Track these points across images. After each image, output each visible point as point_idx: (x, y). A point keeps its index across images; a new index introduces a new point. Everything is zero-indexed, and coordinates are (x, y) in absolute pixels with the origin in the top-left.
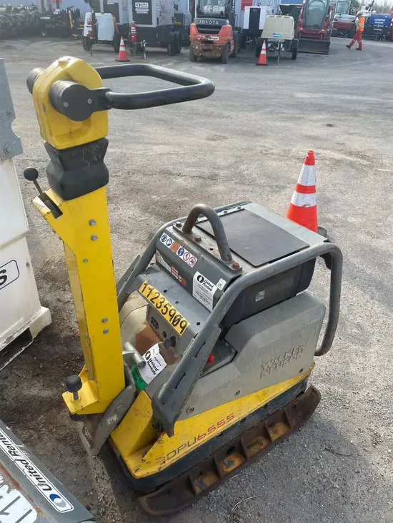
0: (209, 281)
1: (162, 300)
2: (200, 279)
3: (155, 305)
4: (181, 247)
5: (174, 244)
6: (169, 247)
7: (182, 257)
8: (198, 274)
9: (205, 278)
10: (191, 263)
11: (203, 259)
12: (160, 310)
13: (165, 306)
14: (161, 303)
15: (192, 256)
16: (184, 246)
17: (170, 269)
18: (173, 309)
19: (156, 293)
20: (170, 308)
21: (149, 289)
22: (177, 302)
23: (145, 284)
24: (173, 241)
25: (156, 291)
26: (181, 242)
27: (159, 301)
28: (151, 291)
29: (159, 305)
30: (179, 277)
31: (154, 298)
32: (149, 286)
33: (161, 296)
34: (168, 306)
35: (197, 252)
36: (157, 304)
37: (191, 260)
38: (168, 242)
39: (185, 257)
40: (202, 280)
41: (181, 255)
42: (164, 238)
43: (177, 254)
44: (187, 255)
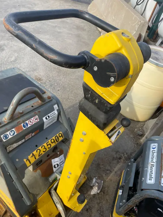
0: (51, 113)
1: (43, 147)
4: (22, 125)
5: (16, 129)
6: (16, 134)
7: (29, 126)
8: (44, 119)
9: (49, 115)
10: (37, 120)
11: (39, 112)
12: (48, 149)
13: (48, 145)
15: (33, 118)
16: (23, 122)
17: (23, 141)
18: (51, 140)
19: (37, 152)
20: (50, 142)
21: (32, 157)
22: (47, 138)
23: (27, 161)
24: (13, 129)
25: (35, 151)
26: (19, 123)
27: (42, 150)
28: (34, 155)
29: (45, 150)
30: (33, 134)
31: (39, 153)
32: (29, 157)
33: (40, 148)
34: (48, 144)
35: (33, 114)
36: (44, 152)
37: (35, 120)
38: (12, 134)
39: (30, 123)
40: (49, 117)
41: (27, 126)
42: (6, 137)
43: (24, 129)
44: (30, 122)
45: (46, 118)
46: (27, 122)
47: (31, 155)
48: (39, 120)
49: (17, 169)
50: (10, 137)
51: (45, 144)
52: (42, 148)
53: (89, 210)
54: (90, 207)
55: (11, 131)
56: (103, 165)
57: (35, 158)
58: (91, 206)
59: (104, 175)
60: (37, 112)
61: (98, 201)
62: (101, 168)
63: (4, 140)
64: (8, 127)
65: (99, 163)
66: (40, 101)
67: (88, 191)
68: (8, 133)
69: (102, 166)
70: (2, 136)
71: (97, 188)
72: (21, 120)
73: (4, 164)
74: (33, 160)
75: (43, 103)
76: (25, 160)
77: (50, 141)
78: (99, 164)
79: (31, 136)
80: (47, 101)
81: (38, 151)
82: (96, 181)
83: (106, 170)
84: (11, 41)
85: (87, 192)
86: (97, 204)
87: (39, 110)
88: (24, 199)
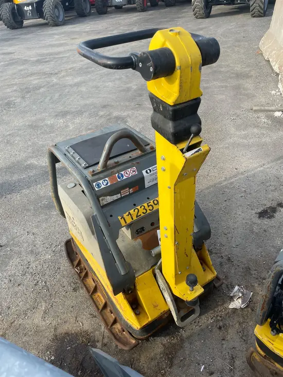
0: (153, 167)
1: (143, 207)
2: (149, 171)
3: (143, 215)
4: (117, 175)
5: (110, 179)
6: (109, 184)
7: (125, 178)
8: (144, 172)
9: (150, 168)
10: (134, 173)
11: (138, 163)
12: (148, 211)
13: (149, 206)
14: (144, 209)
15: (129, 170)
16: (118, 172)
17: (119, 196)
18: (154, 201)
19: (134, 211)
20: (152, 203)
21: (128, 215)
22: (148, 198)
23: (121, 218)
24: (107, 179)
25: (133, 210)
26: (113, 173)
27: (142, 210)
28: (130, 214)
29: (145, 211)
30: (131, 191)
31: (138, 214)
32: (125, 215)
33: (139, 207)
34: (149, 204)
35: (130, 164)
36: (143, 213)
37: (132, 172)
38: (105, 184)
39: (127, 175)
40: (150, 170)
41: (123, 177)
42: (98, 185)
43: (119, 180)
44: (126, 173)
45: (147, 172)
46: (123, 173)
47: (127, 213)
48: (137, 173)
49: (109, 225)
50: (103, 186)
51: (145, 205)
52: (141, 207)
53: (222, 329)
54: (225, 324)
55: (104, 180)
56: (255, 270)
57: (132, 219)
58: (228, 325)
59: (256, 285)
60: (134, 163)
61: (241, 320)
62: (252, 275)
63: (97, 189)
64: (101, 175)
65: (250, 267)
66: (140, 152)
67: (224, 302)
68: (101, 182)
69: (253, 272)
70: (94, 184)
71: (240, 300)
72: (115, 170)
73: (96, 215)
74: (129, 220)
75: (143, 154)
76: (120, 218)
77: (152, 201)
78: (249, 269)
79: (128, 193)
80: (148, 152)
81: (136, 210)
82: (239, 290)
83: (261, 278)
84: (137, 110)
85: (223, 304)
86: (238, 324)
87: (138, 161)
88: (117, 265)
